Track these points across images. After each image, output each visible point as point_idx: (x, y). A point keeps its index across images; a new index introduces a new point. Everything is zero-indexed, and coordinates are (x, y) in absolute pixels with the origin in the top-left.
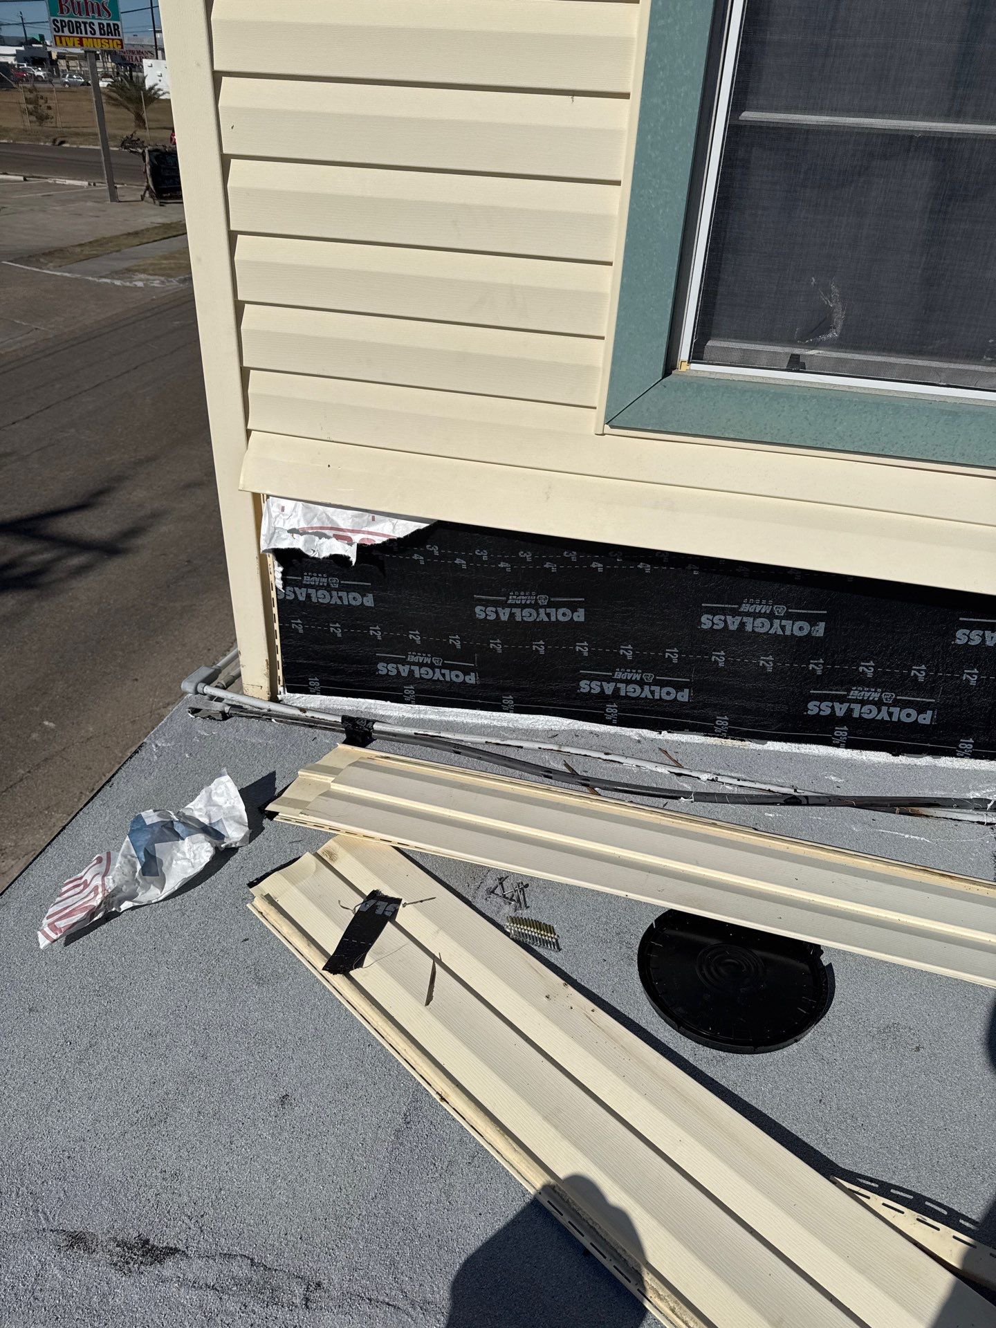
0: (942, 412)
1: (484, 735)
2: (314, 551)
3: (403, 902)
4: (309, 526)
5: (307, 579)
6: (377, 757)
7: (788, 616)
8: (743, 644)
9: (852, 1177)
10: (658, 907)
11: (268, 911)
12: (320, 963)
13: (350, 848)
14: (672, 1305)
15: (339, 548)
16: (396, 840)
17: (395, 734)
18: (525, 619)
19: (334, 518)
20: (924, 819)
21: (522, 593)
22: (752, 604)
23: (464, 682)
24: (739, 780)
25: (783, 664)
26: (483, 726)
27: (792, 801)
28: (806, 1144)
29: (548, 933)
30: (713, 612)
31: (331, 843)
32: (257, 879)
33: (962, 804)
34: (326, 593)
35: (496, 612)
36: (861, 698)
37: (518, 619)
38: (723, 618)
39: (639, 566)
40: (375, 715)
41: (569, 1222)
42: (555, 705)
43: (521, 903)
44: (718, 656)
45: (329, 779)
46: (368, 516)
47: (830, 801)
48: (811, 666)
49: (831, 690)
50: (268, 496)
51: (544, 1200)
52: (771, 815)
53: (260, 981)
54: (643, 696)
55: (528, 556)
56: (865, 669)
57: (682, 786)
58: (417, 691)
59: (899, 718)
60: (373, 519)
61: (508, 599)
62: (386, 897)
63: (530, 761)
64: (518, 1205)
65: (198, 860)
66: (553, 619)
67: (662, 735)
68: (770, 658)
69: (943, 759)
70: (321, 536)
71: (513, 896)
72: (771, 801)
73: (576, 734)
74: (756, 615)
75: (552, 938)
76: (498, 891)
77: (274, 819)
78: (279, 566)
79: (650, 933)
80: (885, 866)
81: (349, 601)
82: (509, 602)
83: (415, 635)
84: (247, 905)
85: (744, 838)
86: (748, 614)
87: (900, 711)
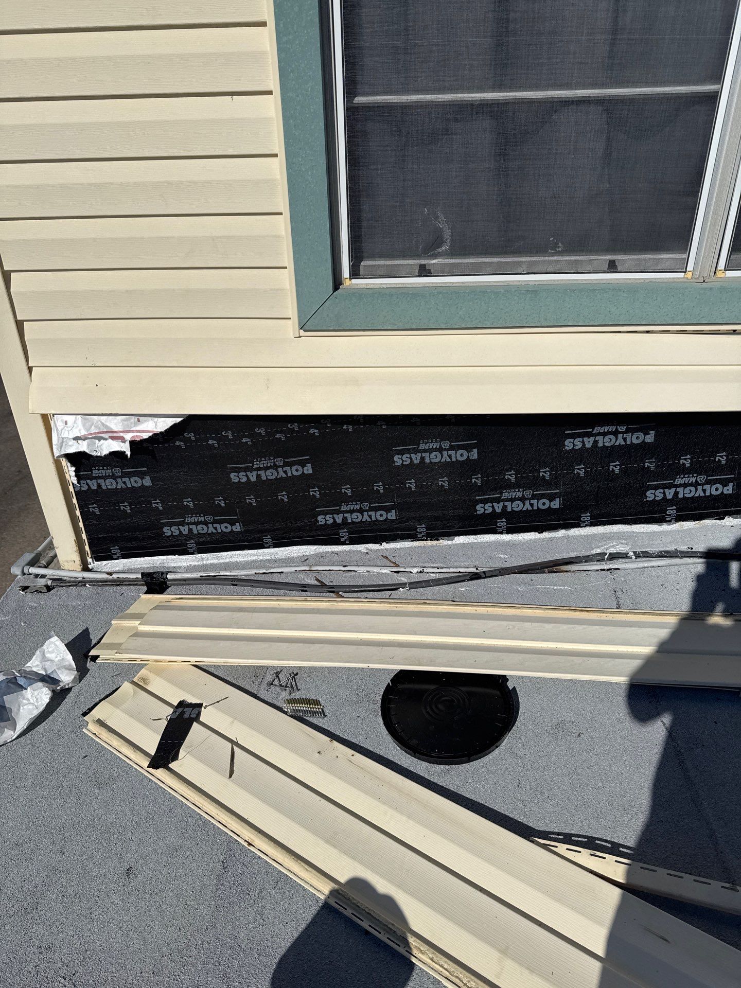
0: (528, 292)
1: (254, 568)
2: (96, 451)
3: (204, 705)
4: (89, 433)
5: (95, 473)
6: (173, 599)
7: (452, 448)
8: (426, 472)
9: (545, 835)
10: (393, 670)
11: (100, 732)
12: (145, 763)
13: (159, 672)
14: (431, 956)
15: (116, 446)
16: (193, 660)
17: (185, 580)
18: (268, 477)
19: (108, 424)
20: (565, 574)
21: (263, 459)
22: (426, 443)
23: (232, 531)
24: (438, 568)
25: (455, 481)
26: (253, 561)
27: (475, 576)
28: (512, 819)
29: (315, 705)
30: (402, 453)
31: (143, 672)
32: (89, 709)
33: (588, 559)
34: (112, 480)
35: (247, 476)
36: (510, 497)
37: (264, 478)
38: (408, 456)
39: (344, 428)
40: (169, 568)
41: (352, 914)
42: (302, 537)
43: (293, 688)
44: (411, 483)
45: (136, 623)
46: (134, 419)
47: (500, 572)
48: (473, 480)
49: (490, 495)
50: (53, 415)
51: (332, 902)
52: (463, 589)
53: (100, 786)
54: (364, 520)
55: (262, 431)
56: (509, 477)
57: (401, 580)
58: (197, 544)
59: (538, 506)
60: (139, 420)
61: (253, 465)
62: (191, 704)
63: (291, 582)
64: (314, 910)
65: (40, 703)
66: (290, 474)
67: (383, 545)
68: (446, 479)
69: (573, 530)
70: (100, 439)
71: (287, 683)
72: (460, 579)
73: (322, 556)
74: (430, 451)
75: (319, 709)
76: (276, 682)
77: (97, 661)
78: (71, 467)
79: (388, 690)
80: (543, 611)
81: (131, 484)
82: (255, 467)
83: (188, 502)
84: (83, 730)
85: (446, 608)
86: (425, 451)
87: (538, 501)
